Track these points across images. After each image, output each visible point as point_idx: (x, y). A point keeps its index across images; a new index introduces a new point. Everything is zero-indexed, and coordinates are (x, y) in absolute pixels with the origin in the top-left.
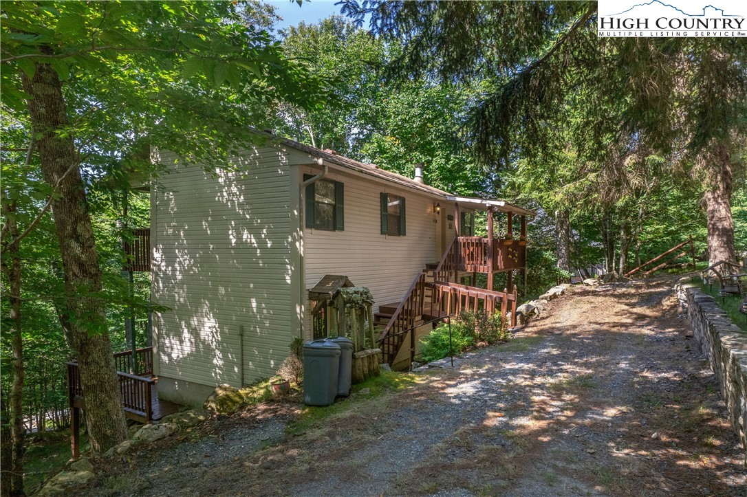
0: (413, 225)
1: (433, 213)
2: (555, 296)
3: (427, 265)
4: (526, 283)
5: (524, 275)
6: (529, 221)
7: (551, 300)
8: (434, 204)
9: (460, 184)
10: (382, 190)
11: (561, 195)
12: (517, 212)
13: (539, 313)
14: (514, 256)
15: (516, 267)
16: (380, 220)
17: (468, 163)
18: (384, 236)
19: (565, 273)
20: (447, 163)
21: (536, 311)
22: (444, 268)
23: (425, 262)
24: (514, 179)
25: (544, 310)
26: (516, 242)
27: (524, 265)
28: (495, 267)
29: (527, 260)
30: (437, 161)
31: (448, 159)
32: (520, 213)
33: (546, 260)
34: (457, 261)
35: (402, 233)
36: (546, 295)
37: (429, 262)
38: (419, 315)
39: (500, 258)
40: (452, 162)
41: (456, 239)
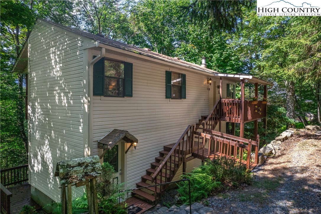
0: (191, 92)
1: (207, 84)
2: (286, 138)
3: (202, 117)
4: (266, 126)
5: (265, 122)
6: (268, 89)
7: (283, 141)
8: (208, 78)
9: (228, 68)
10: (168, 69)
11: (293, 70)
12: (262, 83)
13: (276, 153)
14: (259, 110)
15: (260, 117)
16: (165, 89)
17: (233, 56)
18: (168, 100)
19: (292, 121)
20: (221, 57)
21: (273, 151)
22: (211, 119)
23: (200, 115)
24: (260, 63)
25: (279, 150)
26: (260, 102)
27: (265, 116)
28: (245, 118)
29: (267, 113)
30: (216, 56)
31: (221, 54)
32: (263, 84)
33: (280, 113)
34: (221, 114)
35: (183, 97)
36: (280, 137)
37: (203, 115)
38: (189, 153)
39: (249, 112)
40: (224, 56)
41: (220, 100)
